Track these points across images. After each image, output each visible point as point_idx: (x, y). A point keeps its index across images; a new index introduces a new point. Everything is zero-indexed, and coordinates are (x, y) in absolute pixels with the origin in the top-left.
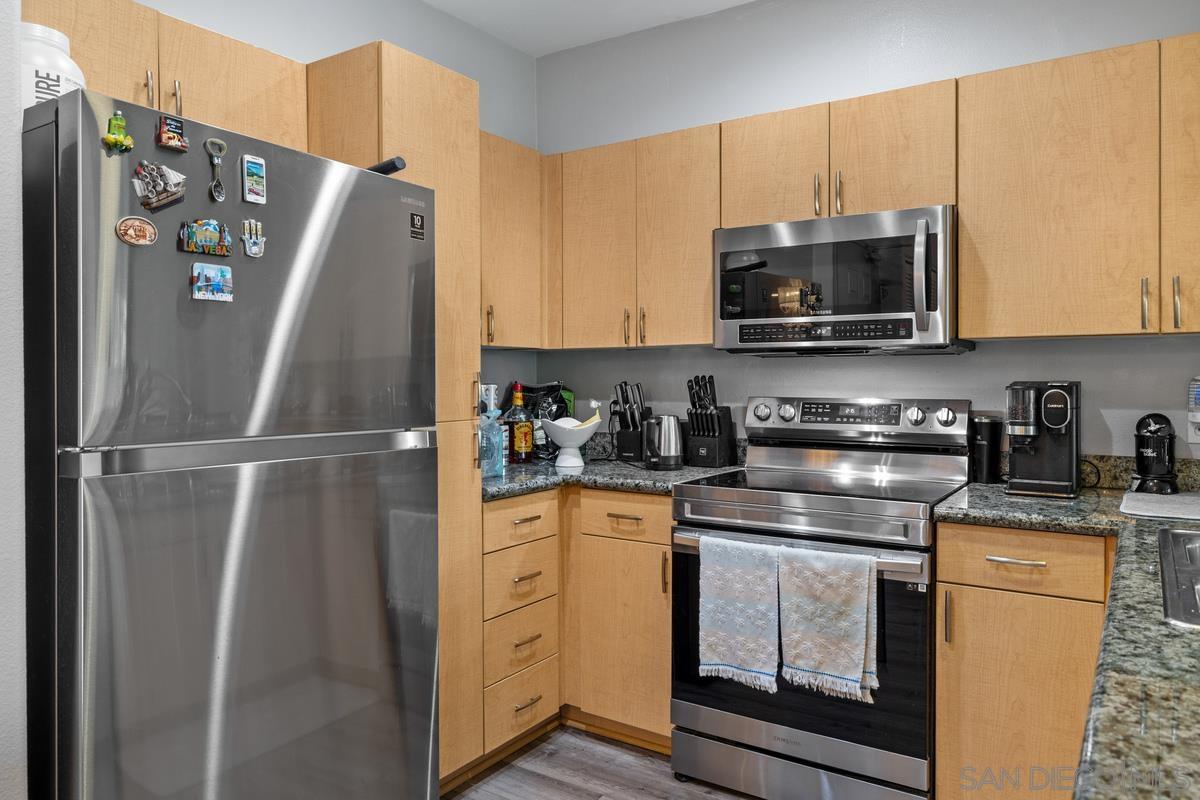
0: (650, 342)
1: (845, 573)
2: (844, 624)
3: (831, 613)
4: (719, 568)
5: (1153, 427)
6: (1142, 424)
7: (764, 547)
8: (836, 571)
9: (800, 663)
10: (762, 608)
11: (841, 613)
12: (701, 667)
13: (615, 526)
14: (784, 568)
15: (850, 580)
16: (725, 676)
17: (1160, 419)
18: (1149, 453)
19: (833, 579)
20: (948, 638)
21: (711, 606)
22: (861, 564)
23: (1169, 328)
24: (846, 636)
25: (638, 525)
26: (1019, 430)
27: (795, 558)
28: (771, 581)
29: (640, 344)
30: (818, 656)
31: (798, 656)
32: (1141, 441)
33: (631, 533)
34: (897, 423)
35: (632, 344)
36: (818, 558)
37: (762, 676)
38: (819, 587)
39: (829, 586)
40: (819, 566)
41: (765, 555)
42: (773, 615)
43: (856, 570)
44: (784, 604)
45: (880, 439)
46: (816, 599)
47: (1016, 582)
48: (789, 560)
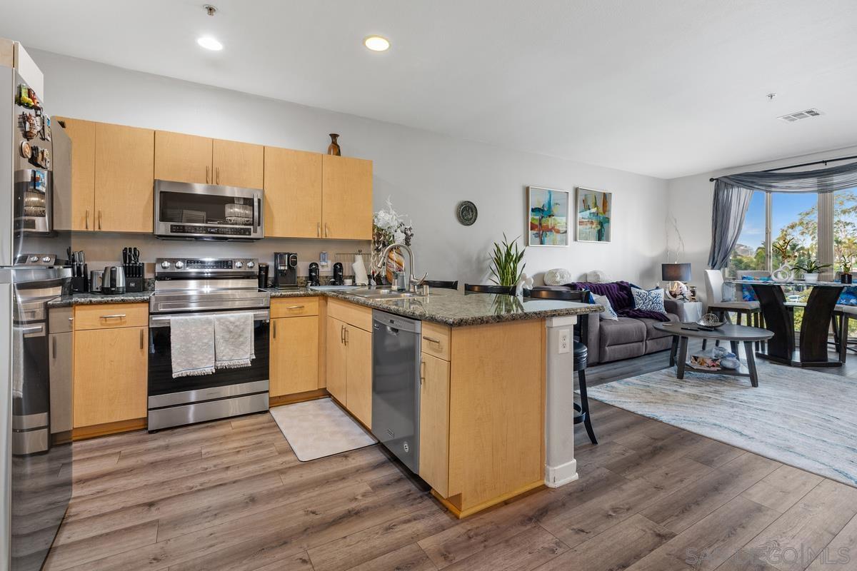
0: (103, 229)
1: (243, 320)
2: (241, 339)
3: (236, 336)
4: (182, 329)
5: (314, 267)
6: (311, 265)
7: (206, 316)
8: (239, 320)
9: (224, 358)
10: (206, 341)
11: (240, 335)
12: (173, 375)
13: (104, 322)
14: (217, 323)
15: (244, 322)
16: (184, 375)
17: (316, 264)
18: (314, 274)
19: (238, 323)
20: (274, 337)
21: (178, 346)
22: (248, 316)
23: (324, 237)
24: (243, 343)
25: (121, 319)
26: (282, 268)
27: (222, 318)
28: (211, 329)
29: (97, 229)
30: (231, 354)
31: (223, 356)
32: (311, 271)
33: (116, 324)
34: (232, 268)
35: (91, 229)
36: (232, 316)
37: (206, 369)
38: (232, 327)
39: (236, 326)
40: (232, 319)
41: (207, 319)
42: (212, 343)
43: (247, 318)
44: (217, 337)
45: (209, 275)
46: (230, 332)
47: (296, 314)
48: (219, 320)
